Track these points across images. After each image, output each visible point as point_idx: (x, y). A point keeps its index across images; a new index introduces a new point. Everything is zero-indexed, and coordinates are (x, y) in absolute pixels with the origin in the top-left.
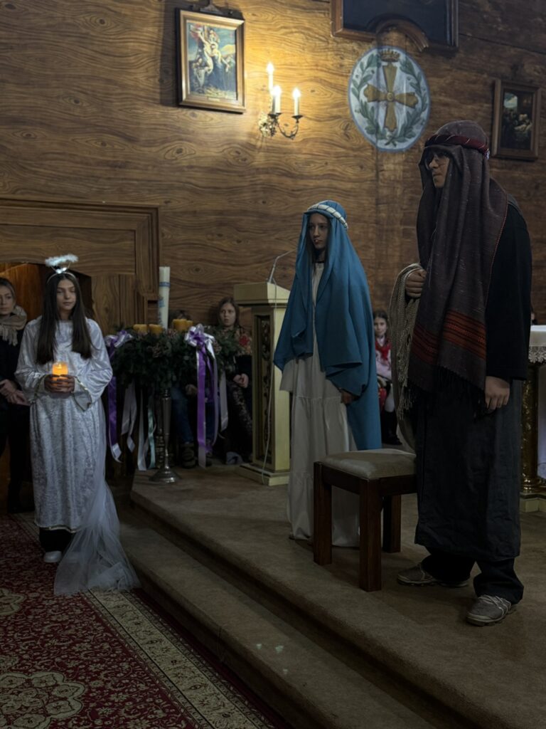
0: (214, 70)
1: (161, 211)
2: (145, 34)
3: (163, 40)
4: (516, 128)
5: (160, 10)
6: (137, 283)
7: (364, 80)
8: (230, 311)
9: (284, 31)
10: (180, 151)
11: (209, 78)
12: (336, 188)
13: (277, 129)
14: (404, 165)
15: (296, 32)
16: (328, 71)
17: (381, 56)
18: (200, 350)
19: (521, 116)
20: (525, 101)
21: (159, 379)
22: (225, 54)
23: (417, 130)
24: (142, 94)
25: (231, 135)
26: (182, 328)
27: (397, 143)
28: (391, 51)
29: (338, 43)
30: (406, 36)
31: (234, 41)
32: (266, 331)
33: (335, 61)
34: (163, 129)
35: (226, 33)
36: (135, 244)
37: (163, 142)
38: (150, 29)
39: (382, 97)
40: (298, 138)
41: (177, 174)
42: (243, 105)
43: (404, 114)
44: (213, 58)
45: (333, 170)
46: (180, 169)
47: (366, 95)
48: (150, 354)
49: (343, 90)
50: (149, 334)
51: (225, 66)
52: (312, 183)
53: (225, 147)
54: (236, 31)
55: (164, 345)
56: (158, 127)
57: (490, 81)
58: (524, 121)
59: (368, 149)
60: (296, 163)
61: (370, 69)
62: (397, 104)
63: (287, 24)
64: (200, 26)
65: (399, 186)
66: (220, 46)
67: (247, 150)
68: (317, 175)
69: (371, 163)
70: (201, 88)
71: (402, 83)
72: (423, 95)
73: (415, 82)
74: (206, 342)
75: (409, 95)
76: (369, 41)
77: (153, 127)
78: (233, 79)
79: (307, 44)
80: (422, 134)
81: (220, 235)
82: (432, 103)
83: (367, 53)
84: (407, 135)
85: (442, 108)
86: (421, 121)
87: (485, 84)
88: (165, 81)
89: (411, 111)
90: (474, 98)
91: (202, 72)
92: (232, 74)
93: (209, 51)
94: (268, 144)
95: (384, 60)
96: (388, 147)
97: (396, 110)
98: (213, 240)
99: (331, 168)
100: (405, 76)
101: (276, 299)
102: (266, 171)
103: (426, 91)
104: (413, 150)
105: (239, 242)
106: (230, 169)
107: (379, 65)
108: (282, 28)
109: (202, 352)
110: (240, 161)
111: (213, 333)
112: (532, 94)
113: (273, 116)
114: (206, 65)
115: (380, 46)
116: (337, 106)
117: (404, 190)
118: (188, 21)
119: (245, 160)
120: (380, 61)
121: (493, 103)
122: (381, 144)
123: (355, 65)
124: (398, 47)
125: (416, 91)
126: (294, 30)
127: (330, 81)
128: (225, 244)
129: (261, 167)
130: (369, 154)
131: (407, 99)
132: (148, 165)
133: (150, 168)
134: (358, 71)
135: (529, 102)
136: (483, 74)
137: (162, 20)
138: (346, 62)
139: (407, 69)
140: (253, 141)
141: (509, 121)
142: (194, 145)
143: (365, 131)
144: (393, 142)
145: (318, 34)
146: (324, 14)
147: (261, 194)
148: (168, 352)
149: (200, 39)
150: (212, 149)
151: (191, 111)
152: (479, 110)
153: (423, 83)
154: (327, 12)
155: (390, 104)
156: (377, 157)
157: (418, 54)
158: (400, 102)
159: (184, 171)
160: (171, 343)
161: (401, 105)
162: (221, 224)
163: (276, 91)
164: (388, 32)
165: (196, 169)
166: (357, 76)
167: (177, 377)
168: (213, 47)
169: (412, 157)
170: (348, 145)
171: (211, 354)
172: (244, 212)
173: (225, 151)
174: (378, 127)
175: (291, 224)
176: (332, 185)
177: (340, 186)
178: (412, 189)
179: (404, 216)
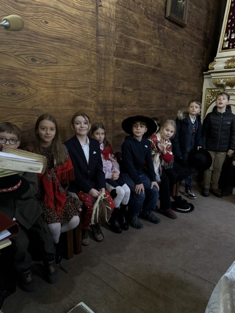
4: (178, 1)
175: (17, 39)
176: (58, 6)
177: (66, 10)
178: (122, 29)
179: (116, 50)
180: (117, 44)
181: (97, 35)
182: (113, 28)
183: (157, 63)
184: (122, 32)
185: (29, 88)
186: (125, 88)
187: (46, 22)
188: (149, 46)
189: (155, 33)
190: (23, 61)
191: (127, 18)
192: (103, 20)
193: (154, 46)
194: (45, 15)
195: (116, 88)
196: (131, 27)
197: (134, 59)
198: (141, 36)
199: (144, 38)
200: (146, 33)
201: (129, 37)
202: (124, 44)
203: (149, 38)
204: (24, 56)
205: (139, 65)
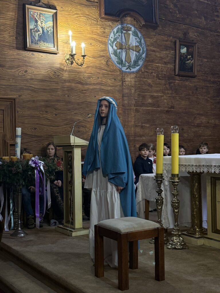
0: (42, 33)
1: (17, 100)
2: (8, 15)
3: (17, 19)
4: (186, 62)
5: (16, 5)
6: (4, 136)
7: (115, 39)
8: (52, 149)
9: (76, 15)
10: (26, 71)
11: (40, 37)
12: (103, 89)
13: (74, 62)
14: (135, 79)
15: (82, 16)
16: (98, 35)
17: (123, 28)
18: (37, 169)
19: (188, 56)
20: (190, 50)
21: (15, 184)
22: (48, 26)
23: (141, 63)
24: (7, 44)
25: (51, 64)
26: (28, 158)
27: (131, 68)
28: (127, 26)
29: (102, 22)
30: (134, 19)
31: (52, 20)
32: (70, 159)
33: (101, 30)
34: (17, 61)
35: (48, 16)
36: (3, 117)
37: (18, 67)
38: (11, 13)
39: (124, 47)
40: (84, 66)
41: (25, 82)
42: (58, 50)
43: (134, 55)
44: (42, 28)
45: (102, 81)
46: (27, 80)
47: (116, 46)
48: (11, 171)
49: (105, 44)
50: (10, 161)
51: (48, 32)
52: (91, 87)
53: (49, 70)
54: (53, 15)
55: (18, 167)
56: (15, 60)
57: (173, 41)
58: (189, 59)
59: (118, 71)
60: (83, 78)
61: (118, 34)
62: (131, 50)
63: (78, 12)
64: (35, 12)
65: (133, 89)
66: (46, 22)
67: (60, 71)
68: (94, 83)
69: (119, 78)
70: (36, 42)
71: (133, 41)
72: (143, 47)
73: (139, 40)
74: (39, 165)
75: (136, 46)
76: (117, 21)
77: (12, 60)
78: (52, 38)
79: (88, 22)
80: (143, 65)
81: (46, 112)
82: (147, 50)
83: (117, 26)
84: (136, 65)
85: (152, 53)
86: (142, 58)
87: (171, 42)
88: (19, 38)
89: (137, 54)
90: (166, 48)
91: (37, 34)
92: (52, 35)
93: (40, 24)
94: (70, 69)
95: (124, 30)
96: (127, 70)
97: (130, 53)
98: (43, 114)
99: (100, 80)
100: (134, 37)
101: (74, 143)
102: (69, 81)
103: (144, 45)
104: (139, 72)
105: (56, 115)
106: (51, 80)
107: (122, 33)
108: (75, 14)
109: (38, 170)
110: (56, 76)
111: (43, 160)
112: (193, 46)
113: (72, 56)
114: (39, 31)
115: (122, 23)
116: (103, 51)
117: (136, 90)
118: (29, 10)
119: (59, 76)
120: (122, 31)
121: (175, 50)
122: (124, 69)
123: (111, 32)
124: (131, 24)
125: (140, 44)
126: (81, 15)
127: (99, 39)
128: (49, 116)
129: (67, 79)
130: (119, 74)
131: (135, 49)
132: (10, 78)
133: (11, 79)
134: (112, 35)
135: (192, 50)
136: (170, 37)
137: (17, 9)
138: (107, 30)
139: (135, 34)
140: (62, 67)
141: (183, 59)
142: (33, 69)
143: (116, 63)
144: (129, 68)
145: (93, 17)
146: (96, 8)
147: (67, 92)
148: (20, 170)
149: (35, 18)
150: (42, 71)
151: (32, 52)
152: (169, 54)
153: (143, 41)
154: (97, 7)
155: (128, 51)
156: (122, 75)
157: (140, 27)
158: (132, 50)
159: (28, 81)
160: (22, 166)
161: (133, 51)
162: (47, 106)
163: (73, 44)
164: (126, 17)
165: (34, 80)
166: (112, 38)
167: (25, 183)
168: (42, 22)
169: (138, 75)
170: (108, 69)
171: (42, 171)
172: (58, 101)
173: (49, 72)
174: (122, 61)
175: (82, 106)
176: (101, 88)
177: (105, 88)
178: (139, 90)
179: (136, 103)
180: (136, 100)
181: (123, 97)
182: (133, 91)
183: (170, 106)
184: (139, 92)
185: (86, 128)
186: (144, 125)
187: (95, 96)
188: (162, 96)
189: (166, 87)
190: (84, 116)
191: (143, 83)
192: (126, 88)
193: (166, 96)
194: (95, 93)
195: (136, 125)
196: (146, 88)
197: (150, 106)
198: (154, 92)
199: (157, 92)
200: (158, 89)
201: (145, 94)
202: (141, 98)
203: (161, 91)
204: (84, 114)
205: (154, 109)
